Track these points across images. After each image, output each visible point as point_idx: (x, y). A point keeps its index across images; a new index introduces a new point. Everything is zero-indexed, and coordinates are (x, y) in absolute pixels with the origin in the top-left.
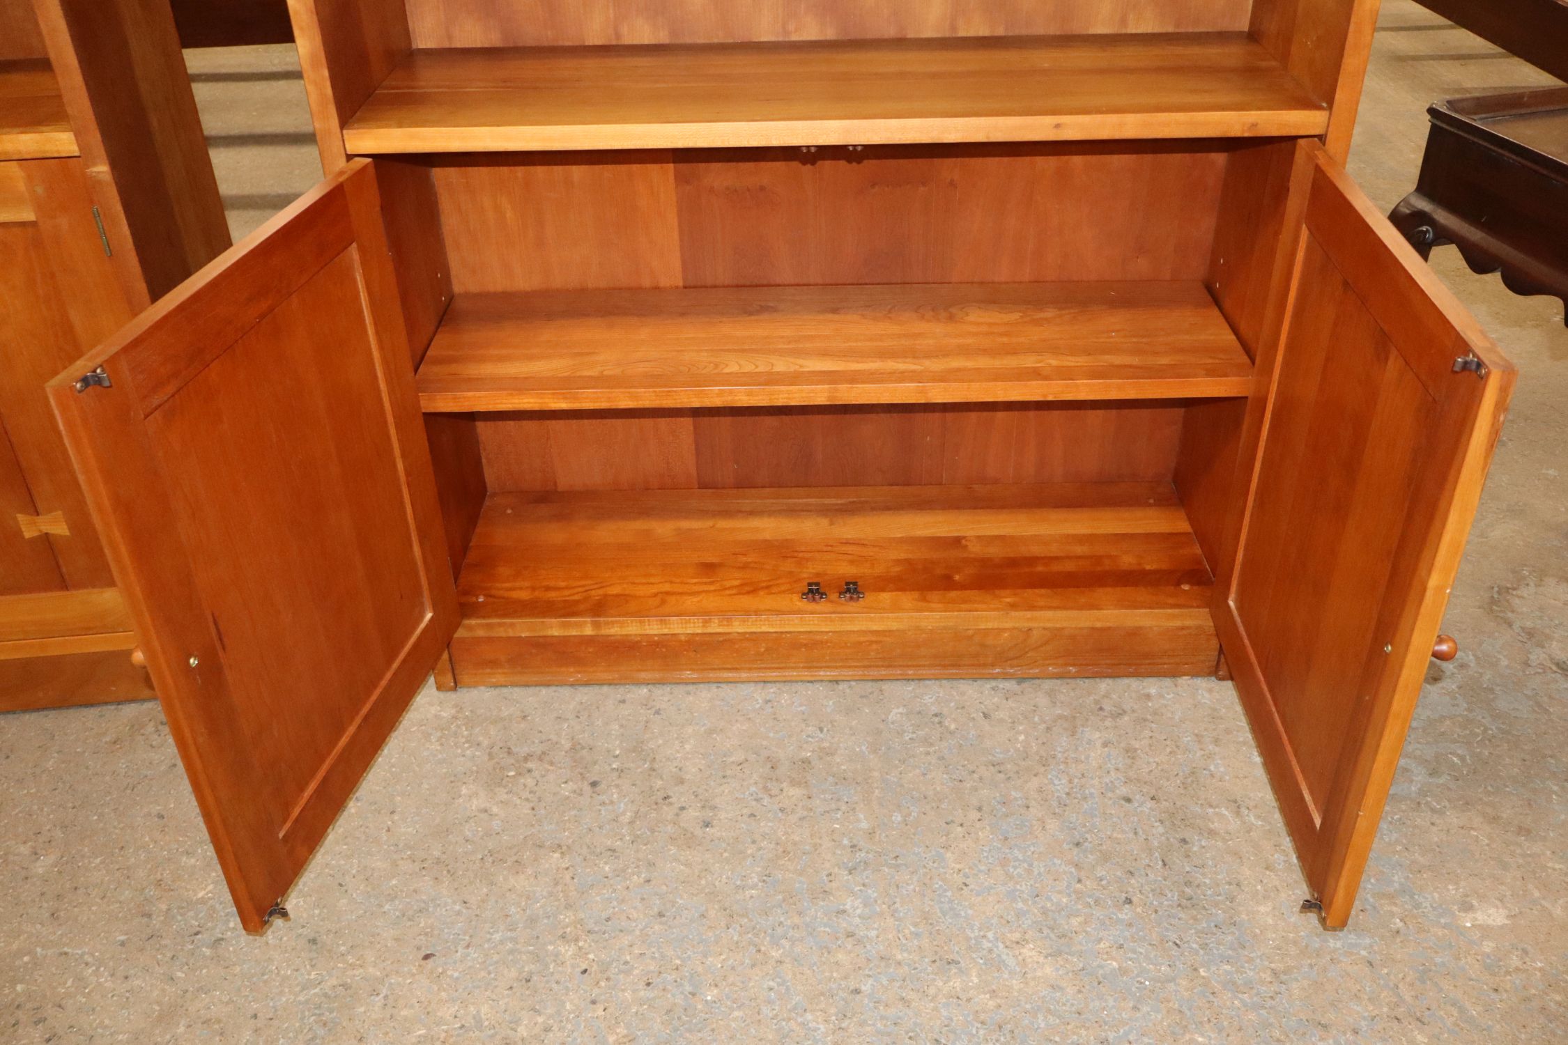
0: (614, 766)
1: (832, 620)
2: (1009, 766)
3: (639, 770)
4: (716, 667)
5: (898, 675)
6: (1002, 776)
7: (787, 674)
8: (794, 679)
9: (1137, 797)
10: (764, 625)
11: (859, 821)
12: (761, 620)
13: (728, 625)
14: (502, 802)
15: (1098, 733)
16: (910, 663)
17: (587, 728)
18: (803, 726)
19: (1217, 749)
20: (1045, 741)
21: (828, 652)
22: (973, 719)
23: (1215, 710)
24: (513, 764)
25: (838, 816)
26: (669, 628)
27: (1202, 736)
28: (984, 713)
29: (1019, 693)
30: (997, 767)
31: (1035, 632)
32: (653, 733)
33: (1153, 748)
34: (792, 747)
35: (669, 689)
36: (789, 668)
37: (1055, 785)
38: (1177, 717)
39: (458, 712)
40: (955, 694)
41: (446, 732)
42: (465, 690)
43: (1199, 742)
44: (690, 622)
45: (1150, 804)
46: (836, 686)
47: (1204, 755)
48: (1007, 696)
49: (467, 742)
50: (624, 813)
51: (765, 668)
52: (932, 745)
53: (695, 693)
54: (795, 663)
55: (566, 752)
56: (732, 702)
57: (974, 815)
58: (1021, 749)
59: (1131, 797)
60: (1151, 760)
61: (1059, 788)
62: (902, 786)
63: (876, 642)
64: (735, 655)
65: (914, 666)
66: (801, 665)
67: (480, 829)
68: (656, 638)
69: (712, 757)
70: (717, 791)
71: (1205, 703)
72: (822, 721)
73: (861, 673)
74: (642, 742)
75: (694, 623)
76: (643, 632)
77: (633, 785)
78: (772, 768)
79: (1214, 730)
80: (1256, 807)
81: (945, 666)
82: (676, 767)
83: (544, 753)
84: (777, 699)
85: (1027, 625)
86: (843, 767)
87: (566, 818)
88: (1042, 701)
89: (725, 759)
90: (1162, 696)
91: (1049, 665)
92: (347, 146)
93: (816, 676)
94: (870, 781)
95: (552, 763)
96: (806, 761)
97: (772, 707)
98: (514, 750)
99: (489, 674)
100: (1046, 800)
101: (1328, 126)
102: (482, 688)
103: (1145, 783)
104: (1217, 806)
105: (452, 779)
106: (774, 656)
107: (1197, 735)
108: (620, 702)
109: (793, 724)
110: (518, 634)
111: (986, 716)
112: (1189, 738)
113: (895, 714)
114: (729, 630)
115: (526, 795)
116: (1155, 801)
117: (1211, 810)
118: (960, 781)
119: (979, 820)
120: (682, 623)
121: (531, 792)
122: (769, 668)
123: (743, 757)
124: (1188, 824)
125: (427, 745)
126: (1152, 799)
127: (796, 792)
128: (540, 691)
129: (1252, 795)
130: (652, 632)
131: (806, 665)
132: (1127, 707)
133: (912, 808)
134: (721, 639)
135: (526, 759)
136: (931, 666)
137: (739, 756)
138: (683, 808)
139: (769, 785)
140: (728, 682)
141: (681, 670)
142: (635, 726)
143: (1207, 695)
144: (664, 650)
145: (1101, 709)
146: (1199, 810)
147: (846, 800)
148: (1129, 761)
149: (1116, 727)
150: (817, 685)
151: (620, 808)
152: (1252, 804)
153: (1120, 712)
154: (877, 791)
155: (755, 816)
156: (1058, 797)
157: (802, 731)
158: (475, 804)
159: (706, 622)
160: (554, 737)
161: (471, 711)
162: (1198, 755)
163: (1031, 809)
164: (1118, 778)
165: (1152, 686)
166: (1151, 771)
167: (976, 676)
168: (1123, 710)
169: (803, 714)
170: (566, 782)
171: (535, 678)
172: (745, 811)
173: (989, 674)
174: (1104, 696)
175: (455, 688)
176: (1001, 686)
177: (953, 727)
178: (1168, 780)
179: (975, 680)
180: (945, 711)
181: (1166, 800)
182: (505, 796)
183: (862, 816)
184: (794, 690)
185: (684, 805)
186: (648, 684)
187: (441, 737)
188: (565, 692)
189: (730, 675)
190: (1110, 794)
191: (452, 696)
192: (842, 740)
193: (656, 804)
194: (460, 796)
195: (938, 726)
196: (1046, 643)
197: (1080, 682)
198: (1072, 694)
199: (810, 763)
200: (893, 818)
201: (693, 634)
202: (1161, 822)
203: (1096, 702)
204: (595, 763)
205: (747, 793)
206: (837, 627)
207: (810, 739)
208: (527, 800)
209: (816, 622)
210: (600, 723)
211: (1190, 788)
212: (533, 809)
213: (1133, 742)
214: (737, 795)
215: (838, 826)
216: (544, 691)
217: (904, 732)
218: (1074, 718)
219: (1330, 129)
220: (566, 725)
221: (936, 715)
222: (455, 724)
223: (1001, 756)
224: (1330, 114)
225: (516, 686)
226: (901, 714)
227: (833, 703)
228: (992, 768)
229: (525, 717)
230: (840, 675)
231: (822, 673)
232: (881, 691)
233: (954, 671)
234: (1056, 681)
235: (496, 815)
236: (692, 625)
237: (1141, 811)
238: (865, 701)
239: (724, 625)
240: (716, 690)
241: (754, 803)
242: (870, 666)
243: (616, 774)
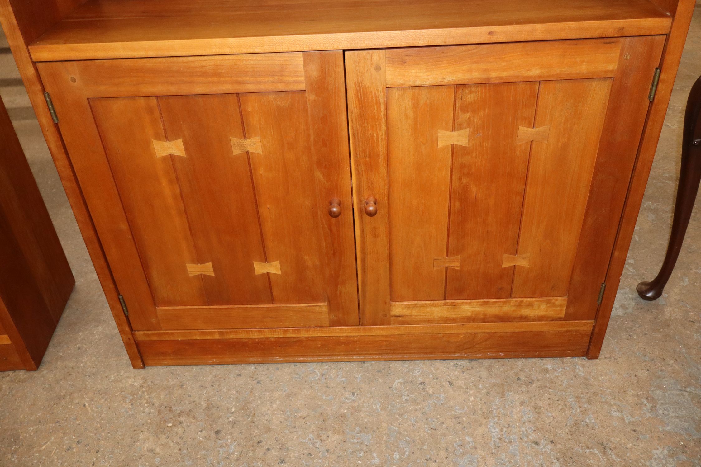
0: (231, 420)
1: (359, 329)
2: (464, 419)
3: (245, 422)
4: (293, 355)
5: (399, 358)
6: (460, 426)
7: (334, 358)
8: (338, 360)
9: (542, 441)
10: (319, 333)
11: (374, 458)
12: (317, 330)
13: (298, 333)
14: (162, 445)
15: (517, 395)
16: (406, 352)
17: (217, 393)
18: (343, 391)
19: (589, 407)
20: (486, 401)
21: (358, 346)
22: (443, 386)
23: (587, 379)
24: (171, 418)
25: (361, 455)
26: (264, 335)
27: (581, 398)
28: (449, 382)
29: (470, 368)
30: (457, 419)
31: (479, 335)
32: (255, 396)
33: (551, 406)
34: (336, 406)
35: (266, 367)
36: (335, 355)
37: (492, 432)
38: (564, 385)
39: (144, 383)
40: (433, 369)
41: (136, 396)
42: (150, 368)
43: (579, 401)
44: (276, 332)
45: (550, 446)
46: (363, 364)
47: (581, 411)
48: (464, 370)
49: (147, 403)
50: (233, 453)
51: (322, 355)
52: (418, 404)
53: (281, 370)
54: (339, 352)
55: (203, 410)
56: (303, 375)
57: (443, 454)
58: (472, 406)
59: (538, 441)
60: (550, 415)
61: (494, 434)
62: (400, 433)
63: (386, 341)
64: (303, 348)
65: (408, 353)
66: (343, 353)
67: (147, 464)
68: (257, 340)
69: (289, 413)
70: (289, 437)
71: (581, 375)
72: (354, 388)
73: (377, 357)
74: (248, 403)
75: (278, 332)
76: (249, 337)
77: (241, 433)
78: (323, 421)
79: (587, 393)
80: (615, 448)
81: (426, 353)
82: (267, 420)
83: (190, 411)
84: (329, 373)
85: (473, 331)
86: (365, 420)
87: (199, 456)
88: (484, 373)
89: (296, 414)
90: (554, 370)
91: (488, 352)
92: (32, 56)
93: (351, 359)
94: (381, 430)
95: (194, 418)
96: (343, 416)
97: (326, 379)
98: (174, 408)
99: (163, 359)
100: (487, 444)
101: (671, 28)
102: (160, 367)
103: (547, 431)
104: (591, 448)
105: (136, 428)
106: (326, 348)
107: (577, 397)
108: (238, 375)
109: (337, 390)
110: (176, 339)
111: (451, 384)
112: (572, 399)
113: (397, 383)
114: (299, 336)
115: (176, 439)
116: (553, 444)
117: (587, 451)
118: (435, 429)
119: (446, 458)
120: (271, 332)
121: (180, 438)
122: (324, 355)
123: (307, 413)
124: (574, 460)
125: (124, 405)
126: (552, 442)
127: (335, 438)
128: (192, 368)
129: (612, 439)
130: (253, 337)
131: (345, 353)
132: (534, 378)
133: (406, 449)
134: (295, 340)
135: (179, 415)
136: (418, 353)
137: (304, 413)
138: (268, 450)
139: (320, 433)
140: (300, 362)
141: (273, 356)
142: (245, 392)
143: (582, 369)
144: (262, 346)
145: (519, 379)
146: (581, 451)
147: (366, 443)
148: (536, 415)
149: (528, 391)
150: (352, 364)
151: (231, 449)
152: (613, 446)
153: (530, 381)
154: (385, 437)
155: (311, 455)
156: (494, 441)
157: (342, 395)
158: (147, 446)
159: (285, 332)
160: (197, 399)
161: (152, 382)
162: (578, 411)
163: (478, 450)
164: (531, 428)
165: (549, 363)
166: (550, 422)
167: (445, 358)
168: (532, 380)
169: (343, 383)
170: (201, 431)
171: (189, 362)
172: (306, 451)
173: (453, 357)
174: (521, 370)
175: (144, 367)
176: (460, 364)
177: (431, 391)
178: (561, 429)
179: (444, 360)
180: (427, 381)
181: (559, 443)
182: (165, 441)
183: (375, 455)
184: (339, 367)
185: (269, 447)
186: (255, 364)
187: (132, 399)
188: (207, 368)
189: (301, 359)
190: (525, 439)
191: (142, 371)
192: (365, 401)
193: (253, 446)
194: (138, 441)
195: (422, 391)
196: (486, 340)
197: (506, 361)
198: (502, 369)
199: (346, 417)
200: (394, 456)
201: (278, 338)
202: (558, 459)
203: (516, 374)
204: (220, 417)
205: (307, 439)
206: (362, 333)
207: (346, 400)
208: (178, 443)
209: (349, 331)
210: (225, 390)
211: (574, 435)
212: (180, 450)
213: (538, 402)
214: (301, 440)
215: (361, 462)
216: (195, 368)
217: (402, 395)
218: (503, 385)
219: (673, 30)
220: (205, 391)
221: (421, 384)
222: (141, 391)
223: (460, 412)
224: (673, 20)
225: (179, 365)
226: (401, 383)
227: (362, 376)
228: (454, 420)
229: (182, 386)
230: (365, 359)
231: (355, 357)
232: (389, 367)
233: (432, 356)
234: (492, 360)
235: (158, 454)
236: (277, 333)
237: (545, 452)
238: (380, 374)
239: (296, 333)
240: (293, 367)
241: (311, 446)
242: (383, 354)
243: (231, 425)
